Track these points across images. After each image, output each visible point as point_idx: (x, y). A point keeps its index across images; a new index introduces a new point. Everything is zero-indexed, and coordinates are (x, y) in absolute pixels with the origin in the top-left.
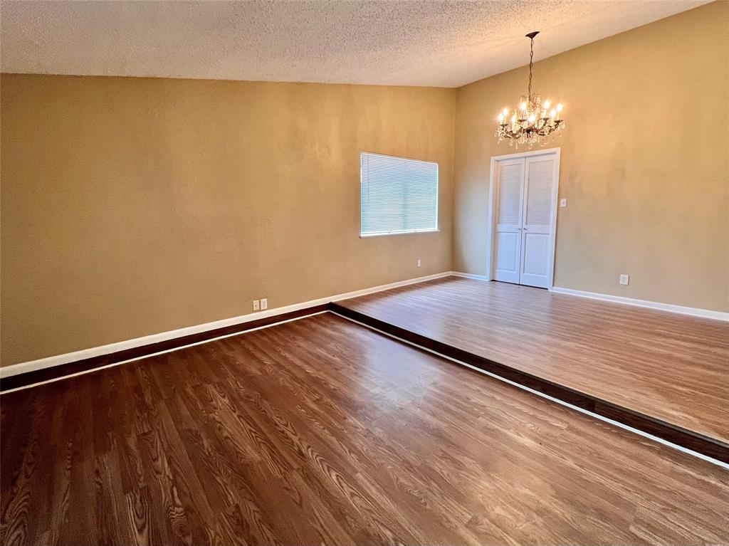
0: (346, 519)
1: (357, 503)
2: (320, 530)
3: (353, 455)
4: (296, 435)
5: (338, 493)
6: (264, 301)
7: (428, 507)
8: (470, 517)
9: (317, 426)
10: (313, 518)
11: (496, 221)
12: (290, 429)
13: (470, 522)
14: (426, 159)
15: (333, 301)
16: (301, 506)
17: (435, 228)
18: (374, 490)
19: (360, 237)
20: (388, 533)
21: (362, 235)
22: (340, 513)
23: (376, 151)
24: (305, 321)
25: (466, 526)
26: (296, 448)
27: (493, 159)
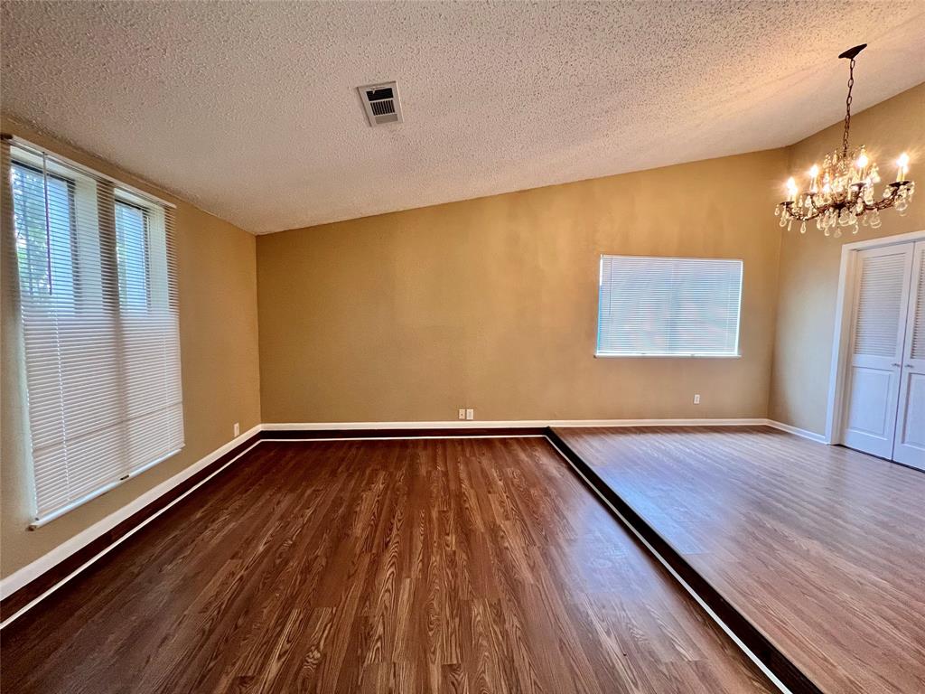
0: (365, 603)
1: (384, 597)
2: (344, 598)
3: (420, 564)
4: (398, 530)
5: (379, 584)
6: (471, 412)
7: (431, 633)
8: (455, 662)
9: (419, 532)
10: (347, 589)
11: (850, 349)
12: (399, 524)
13: (451, 666)
14: (717, 253)
15: (551, 426)
16: (349, 577)
17: (735, 353)
18: (406, 597)
19: (595, 357)
20: (380, 630)
21: (598, 354)
22: (367, 597)
23: (626, 251)
24: (510, 441)
25: (443, 667)
26: (388, 539)
27: (846, 248)
